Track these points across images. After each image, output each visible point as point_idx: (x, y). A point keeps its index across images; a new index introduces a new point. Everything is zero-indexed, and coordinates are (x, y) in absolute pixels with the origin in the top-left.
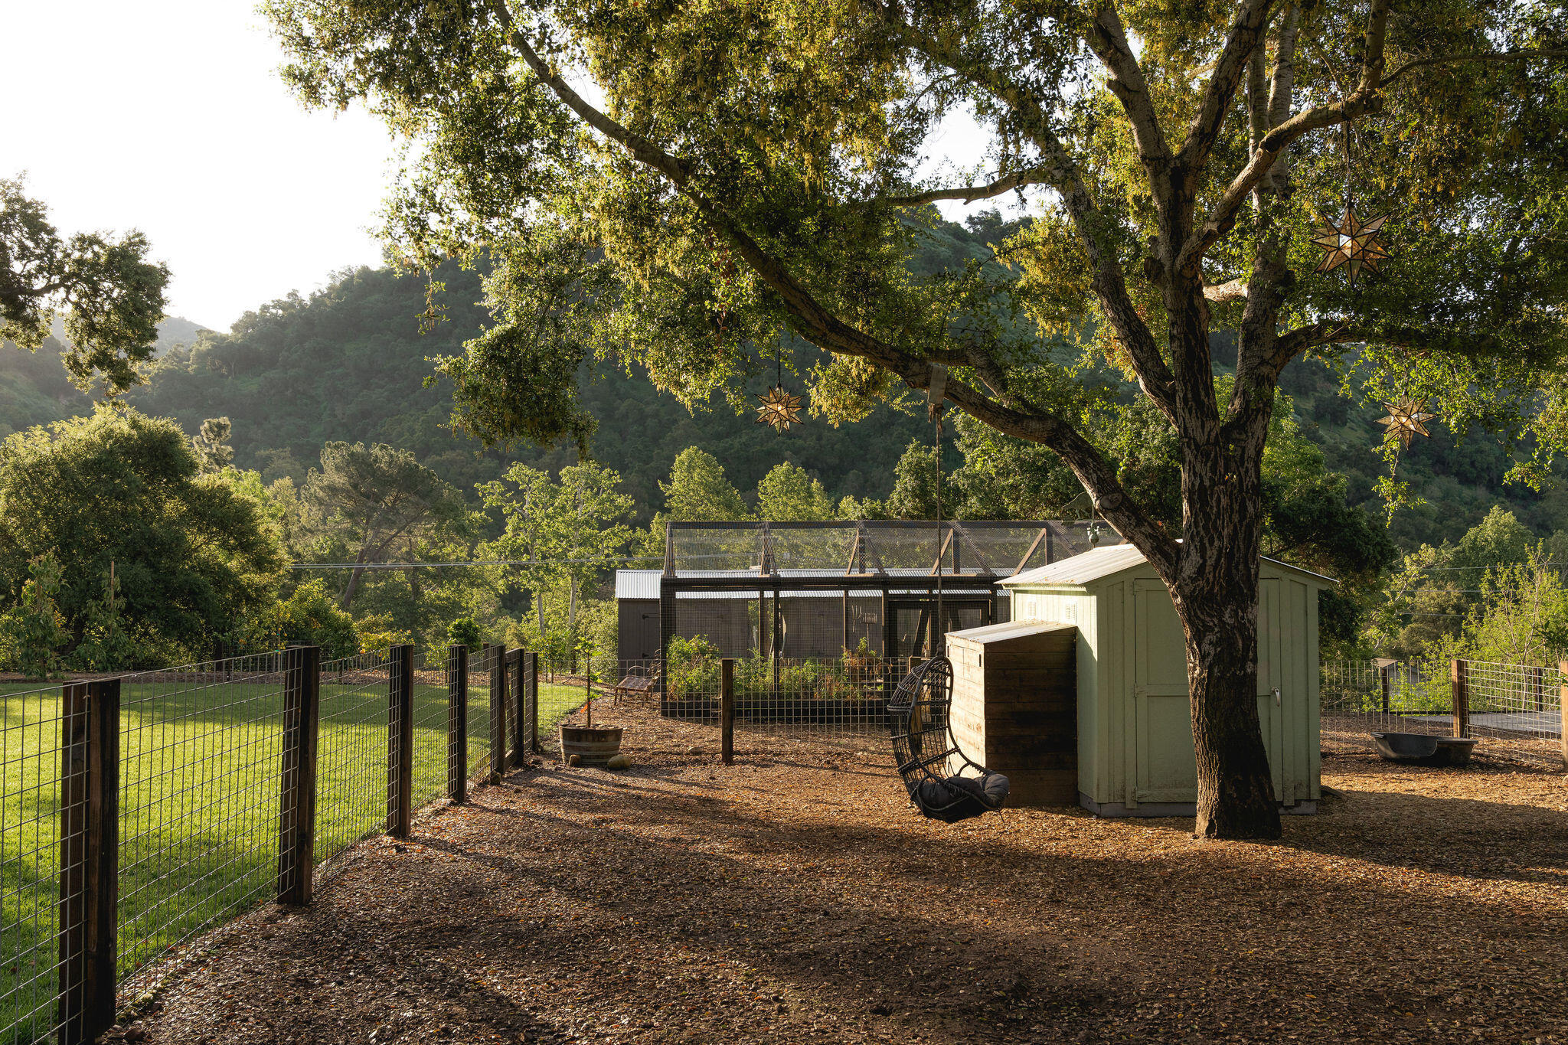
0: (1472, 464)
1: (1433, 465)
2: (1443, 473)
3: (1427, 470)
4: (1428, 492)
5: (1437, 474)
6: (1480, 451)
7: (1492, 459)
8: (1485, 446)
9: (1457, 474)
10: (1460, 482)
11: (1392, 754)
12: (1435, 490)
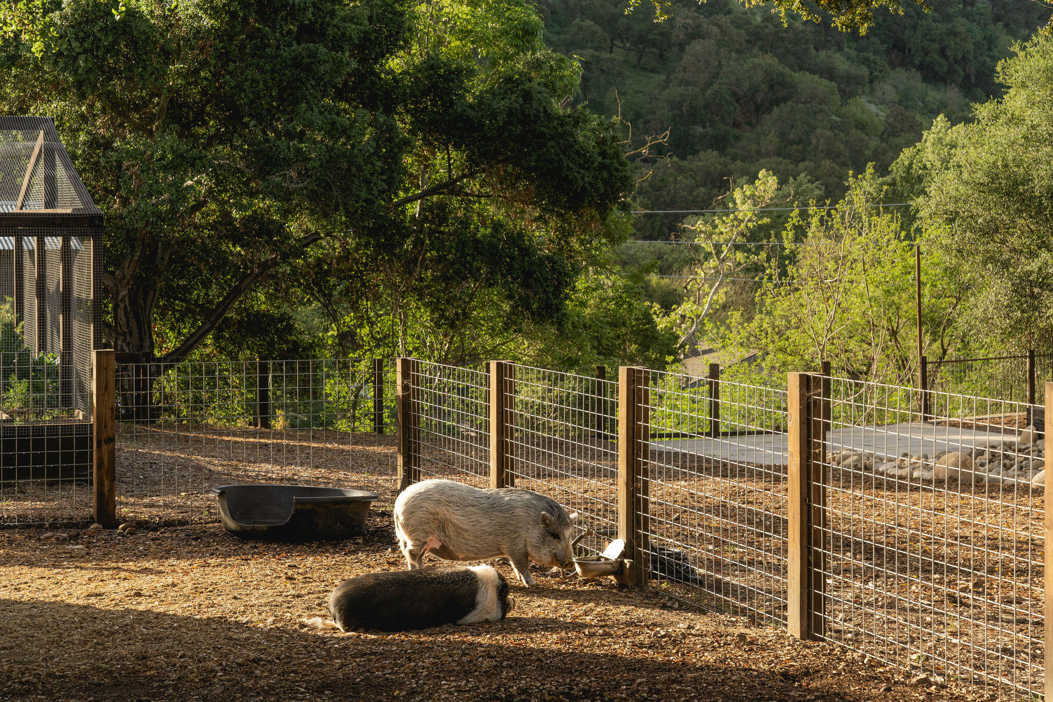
0: (943, 52)
1: (888, 51)
2: (902, 65)
3: (878, 59)
4: (879, 93)
5: (893, 65)
6: (953, 33)
7: (970, 46)
8: (961, 24)
9: (921, 67)
10: (925, 79)
11: (232, 524)
12: (887, 89)
